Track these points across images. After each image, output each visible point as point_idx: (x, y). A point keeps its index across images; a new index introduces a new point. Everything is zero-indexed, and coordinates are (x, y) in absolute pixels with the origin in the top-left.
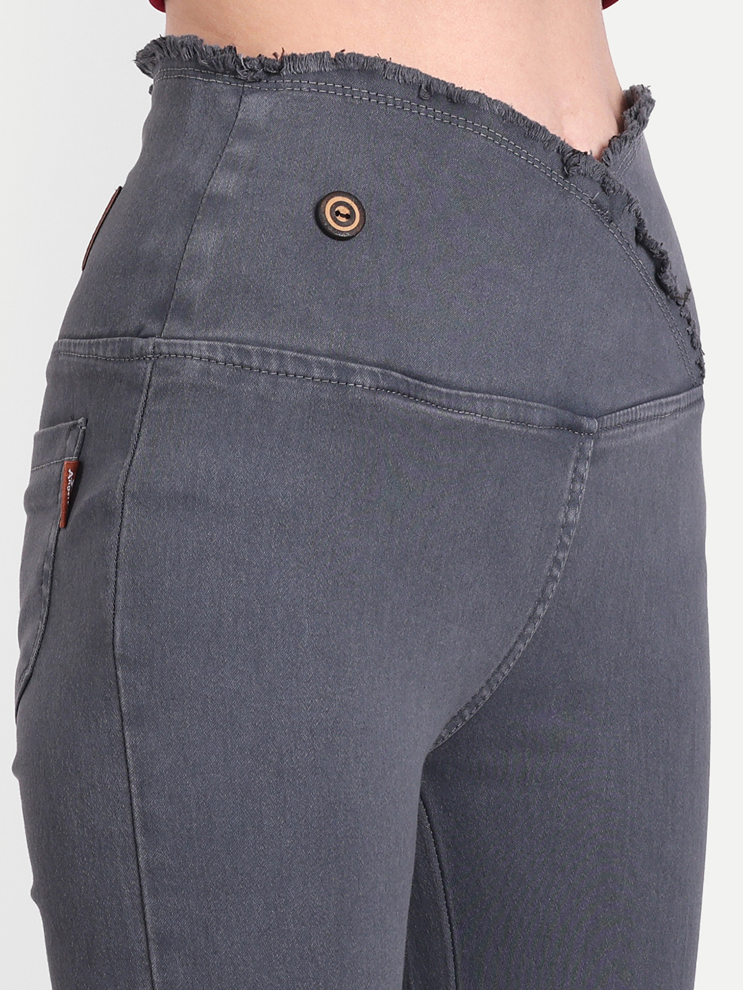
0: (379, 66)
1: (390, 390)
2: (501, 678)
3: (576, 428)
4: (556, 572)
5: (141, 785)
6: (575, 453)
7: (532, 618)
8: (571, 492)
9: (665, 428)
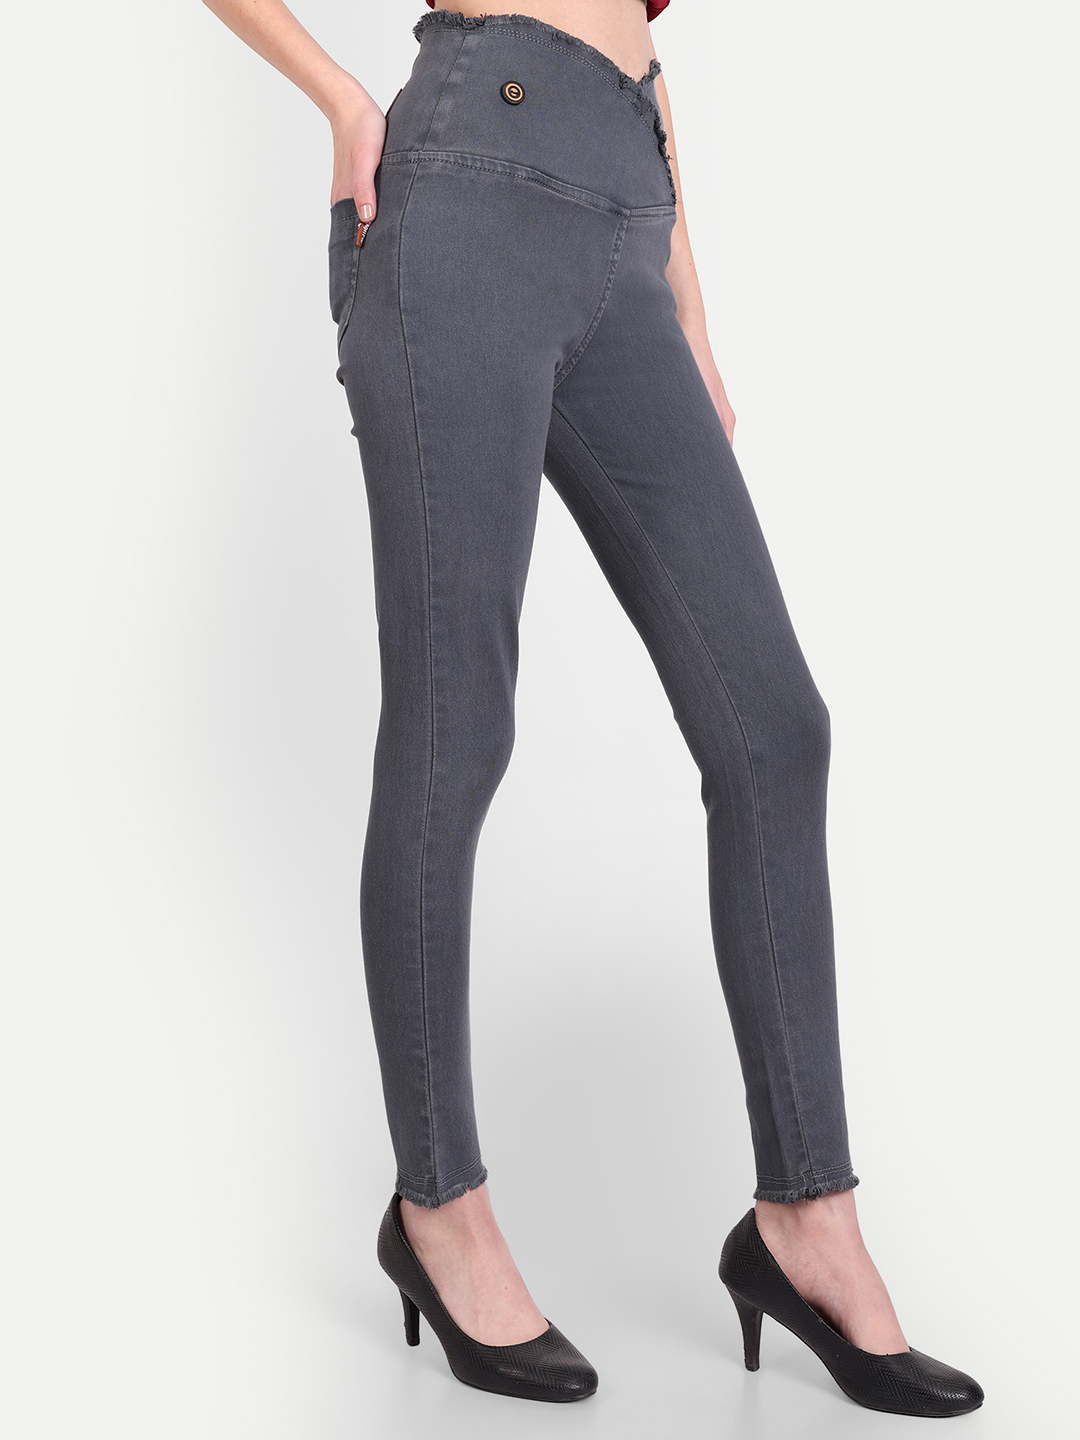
0: (532, 22)
1: (535, 180)
2: (588, 342)
3: (619, 213)
4: (609, 285)
5: (415, 373)
6: (618, 225)
7: (599, 309)
8: (616, 245)
9: (660, 222)
